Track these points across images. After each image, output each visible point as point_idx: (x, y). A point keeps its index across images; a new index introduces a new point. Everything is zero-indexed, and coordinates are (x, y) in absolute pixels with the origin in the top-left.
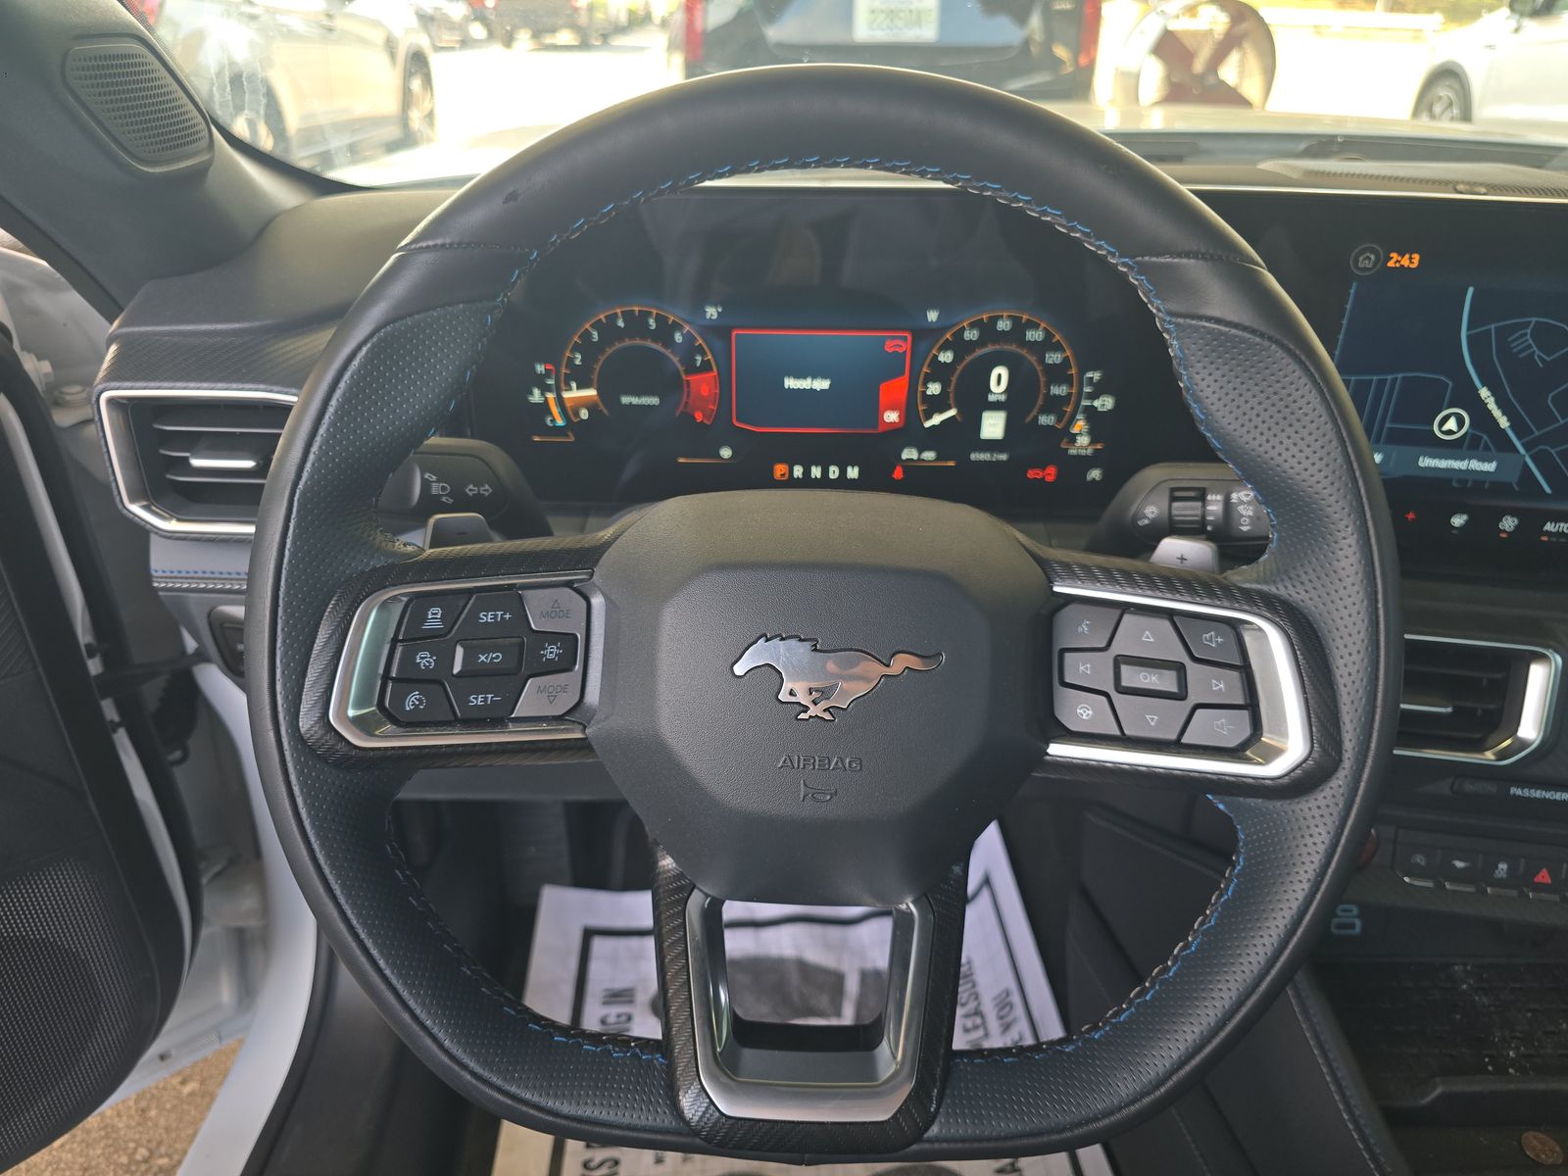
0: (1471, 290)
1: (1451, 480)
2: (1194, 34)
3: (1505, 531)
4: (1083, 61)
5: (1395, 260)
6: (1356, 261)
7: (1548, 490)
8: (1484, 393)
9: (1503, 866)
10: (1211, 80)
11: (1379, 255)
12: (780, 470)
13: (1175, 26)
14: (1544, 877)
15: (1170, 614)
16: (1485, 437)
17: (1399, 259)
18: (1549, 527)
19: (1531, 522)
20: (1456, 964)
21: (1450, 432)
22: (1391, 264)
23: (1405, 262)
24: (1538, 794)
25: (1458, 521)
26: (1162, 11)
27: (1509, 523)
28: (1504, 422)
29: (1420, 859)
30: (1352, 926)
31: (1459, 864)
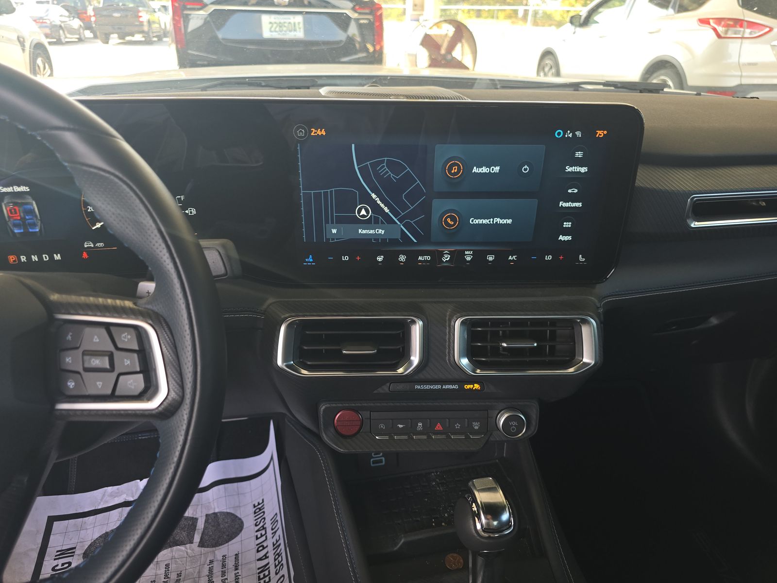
0: (353, 146)
1: (372, 239)
2: (441, 36)
3: (401, 262)
4: (378, 48)
5: (314, 132)
6: (296, 134)
7: (415, 241)
8: (374, 196)
9: (420, 424)
10: (449, 57)
11: (306, 130)
12: (12, 258)
13: (429, 32)
14: (439, 427)
15: (107, 326)
16: (380, 217)
17: (316, 131)
18: (420, 258)
19: (412, 256)
20: (432, 473)
21: (363, 216)
22: (312, 134)
23: (319, 132)
24: (427, 387)
25: (380, 259)
26: (424, 25)
27: (402, 258)
28: (386, 210)
29: (382, 426)
30: (381, 461)
31: (400, 426)
